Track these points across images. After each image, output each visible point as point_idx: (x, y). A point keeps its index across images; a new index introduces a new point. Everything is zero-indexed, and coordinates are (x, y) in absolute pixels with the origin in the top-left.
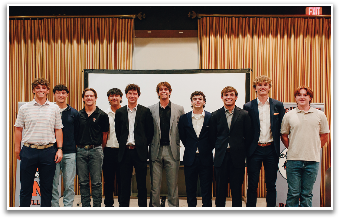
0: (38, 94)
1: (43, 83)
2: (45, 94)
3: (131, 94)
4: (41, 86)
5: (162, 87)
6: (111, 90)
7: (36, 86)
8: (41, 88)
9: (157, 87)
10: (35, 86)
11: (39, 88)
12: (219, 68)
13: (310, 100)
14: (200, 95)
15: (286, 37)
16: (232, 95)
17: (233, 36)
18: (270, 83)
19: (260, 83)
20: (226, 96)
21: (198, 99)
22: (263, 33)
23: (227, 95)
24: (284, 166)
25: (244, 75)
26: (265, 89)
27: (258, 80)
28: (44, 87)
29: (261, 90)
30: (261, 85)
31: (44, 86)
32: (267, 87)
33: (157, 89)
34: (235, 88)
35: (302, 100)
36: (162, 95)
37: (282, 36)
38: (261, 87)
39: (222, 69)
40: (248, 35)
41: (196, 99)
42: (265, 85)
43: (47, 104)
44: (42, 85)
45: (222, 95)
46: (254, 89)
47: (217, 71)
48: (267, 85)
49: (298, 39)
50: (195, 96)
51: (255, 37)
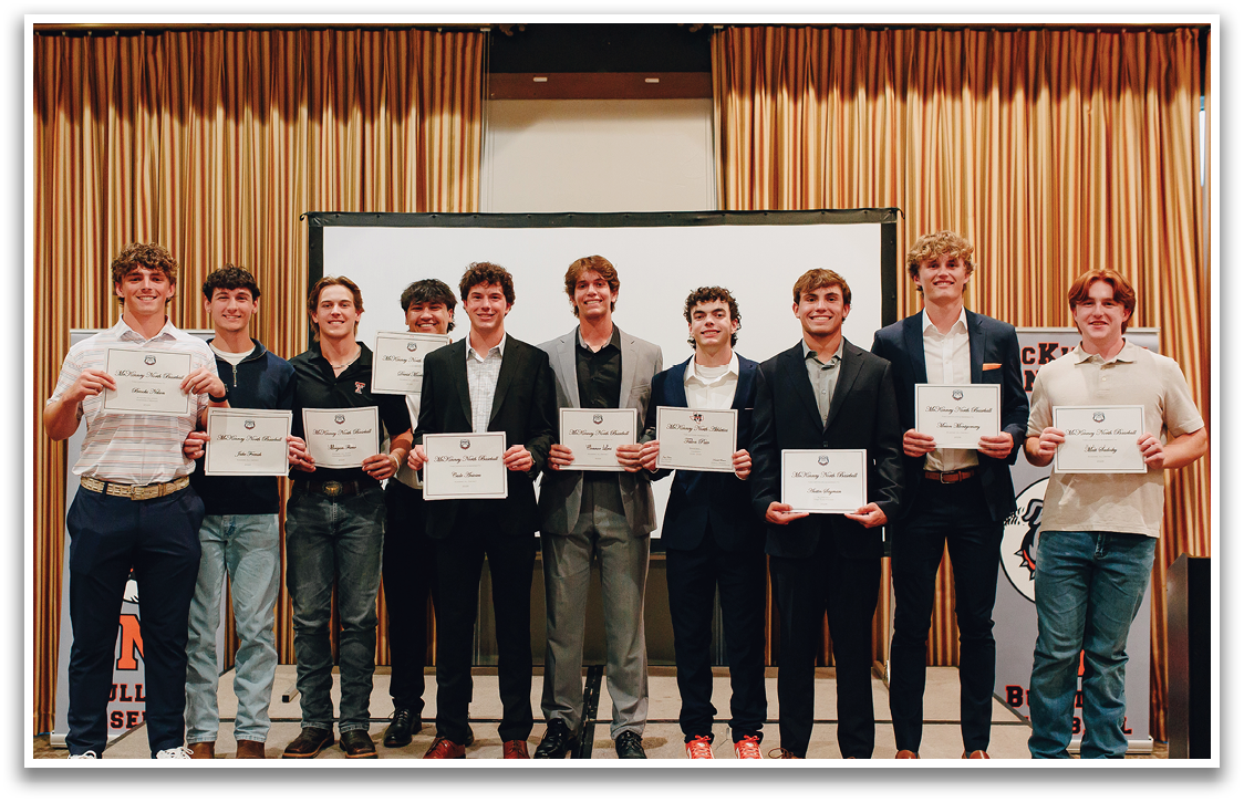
0: (134, 299)
1: (155, 261)
2: (159, 299)
3: (479, 296)
4: (145, 272)
5: (586, 276)
6: (415, 286)
7: (129, 270)
8: (147, 279)
9: (568, 275)
10: (125, 270)
11: (139, 278)
12: (787, 205)
13: (1125, 319)
14: (718, 301)
15: (1019, 95)
16: (830, 298)
17: (836, 93)
18: (970, 257)
19: (934, 256)
20: (812, 300)
21: (709, 315)
22: (941, 83)
23: (813, 298)
24: (1021, 553)
25: (875, 230)
26: (950, 279)
27: (924, 247)
28: (158, 274)
29: (935, 284)
30: (934, 265)
31: (156, 272)
32: (959, 271)
33: (567, 283)
34: (842, 274)
35: (1098, 322)
36: (585, 303)
37: (1007, 95)
38: (936, 271)
39: (798, 208)
40: (889, 90)
41: (702, 315)
42: (952, 264)
43: (168, 336)
44: (149, 267)
45: (797, 299)
46: (912, 277)
47: (780, 216)
48: (957, 266)
49: (1064, 104)
50: (699, 303)
51: (914, 98)
